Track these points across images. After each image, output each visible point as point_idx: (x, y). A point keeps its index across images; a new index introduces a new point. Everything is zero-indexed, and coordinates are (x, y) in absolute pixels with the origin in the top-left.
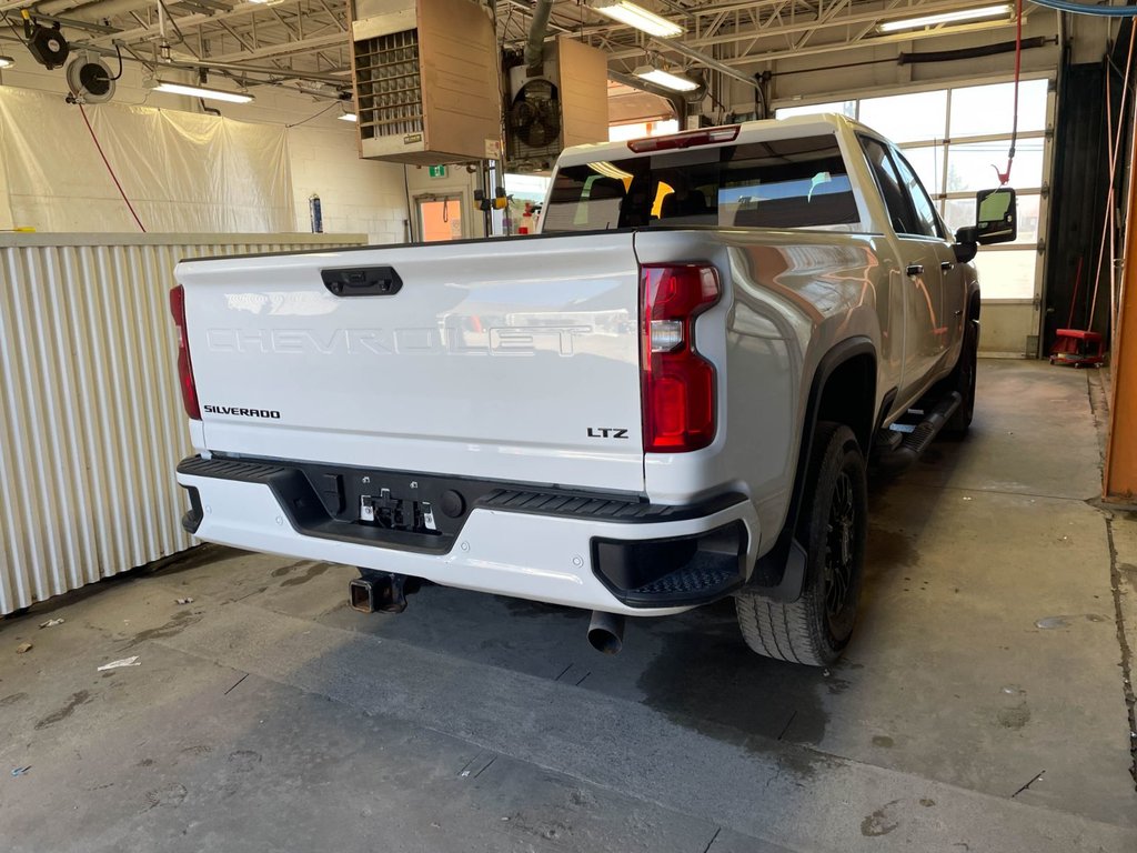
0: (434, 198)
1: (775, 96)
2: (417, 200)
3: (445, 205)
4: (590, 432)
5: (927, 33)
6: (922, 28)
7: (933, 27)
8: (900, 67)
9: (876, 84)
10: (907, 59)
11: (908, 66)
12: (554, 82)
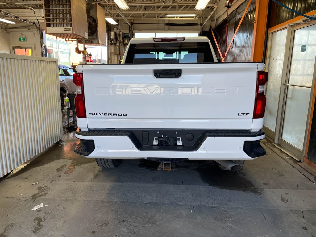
0: (21, 48)
1: (134, 30)
2: (14, 48)
3: (25, 50)
4: (239, 114)
5: (175, 18)
6: (174, 17)
7: (177, 17)
8: (165, 26)
9: (159, 30)
10: (168, 24)
11: (167, 26)
12: (94, 17)
